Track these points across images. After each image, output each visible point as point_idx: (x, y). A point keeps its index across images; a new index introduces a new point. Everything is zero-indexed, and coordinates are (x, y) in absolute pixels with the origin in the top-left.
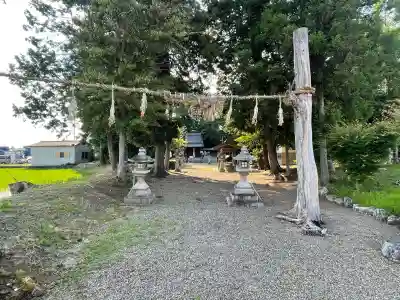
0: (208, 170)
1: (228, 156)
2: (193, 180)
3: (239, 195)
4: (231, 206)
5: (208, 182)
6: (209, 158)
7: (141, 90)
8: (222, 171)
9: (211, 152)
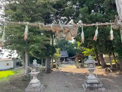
0: (71, 68)
1: (80, 60)
2: (64, 73)
3: (90, 84)
4: (86, 91)
5: (71, 74)
6: (71, 62)
7: (24, 23)
8: (78, 68)
9: (72, 59)
